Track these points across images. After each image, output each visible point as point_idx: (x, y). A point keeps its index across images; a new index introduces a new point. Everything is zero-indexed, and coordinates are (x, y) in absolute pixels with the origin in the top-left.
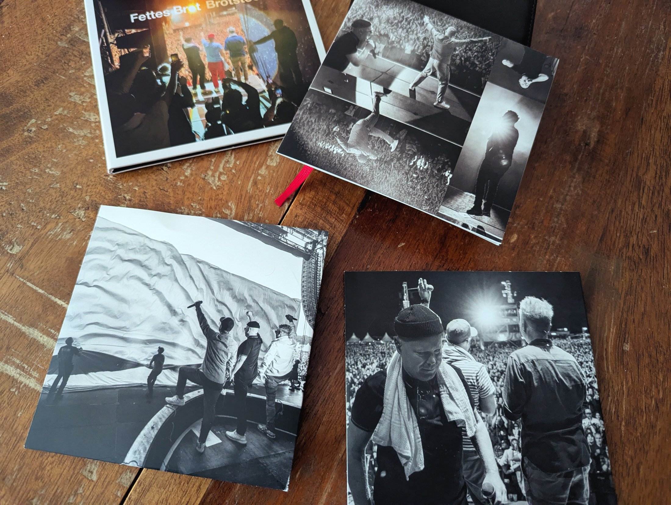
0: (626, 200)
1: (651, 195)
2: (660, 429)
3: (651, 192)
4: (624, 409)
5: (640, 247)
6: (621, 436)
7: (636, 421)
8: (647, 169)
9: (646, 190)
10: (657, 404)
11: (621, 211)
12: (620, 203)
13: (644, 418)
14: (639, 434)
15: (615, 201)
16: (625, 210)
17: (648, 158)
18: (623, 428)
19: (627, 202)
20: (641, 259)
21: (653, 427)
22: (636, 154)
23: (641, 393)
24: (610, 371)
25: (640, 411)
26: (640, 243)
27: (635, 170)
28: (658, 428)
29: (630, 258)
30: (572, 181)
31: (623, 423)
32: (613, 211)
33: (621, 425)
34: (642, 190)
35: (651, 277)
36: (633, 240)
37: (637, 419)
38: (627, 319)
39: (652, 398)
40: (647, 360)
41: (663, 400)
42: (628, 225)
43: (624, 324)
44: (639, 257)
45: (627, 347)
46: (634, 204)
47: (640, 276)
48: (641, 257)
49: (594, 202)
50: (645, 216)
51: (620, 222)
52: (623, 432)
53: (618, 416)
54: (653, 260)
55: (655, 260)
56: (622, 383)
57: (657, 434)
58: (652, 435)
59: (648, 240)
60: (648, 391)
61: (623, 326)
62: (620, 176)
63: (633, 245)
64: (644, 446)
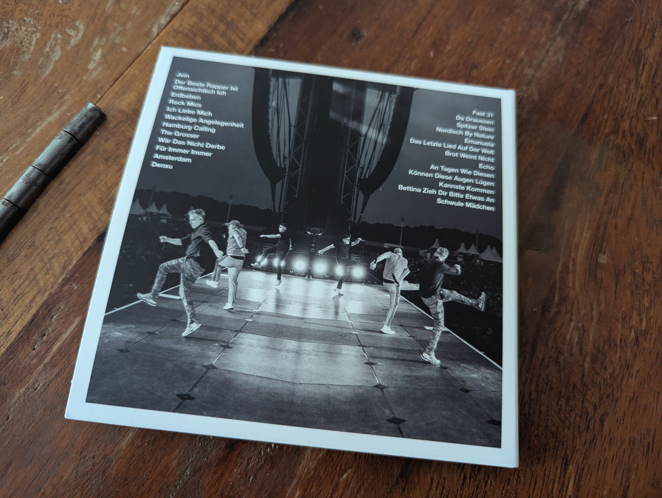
0: (620, 76)
1: (653, 73)
2: (638, 371)
3: (654, 70)
4: (591, 339)
5: (632, 135)
6: (583, 376)
7: (606, 357)
8: (650, 43)
9: (647, 67)
10: (637, 337)
11: (612, 89)
12: (611, 79)
13: (618, 354)
14: (608, 375)
15: (606, 76)
16: (617, 87)
17: (653, 30)
18: (587, 365)
19: (621, 80)
20: (632, 150)
21: (629, 367)
22: (638, 24)
23: (617, 320)
24: (577, 288)
25: (612, 344)
26: (633, 130)
27: (635, 42)
28: (635, 369)
29: (618, 147)
30: (551, 45)
31: (588, 359)
32: (601, 86)
33: (584, 360)
34: (641, 68)
35: (644, 174)
36: (625, 125)
37: (607, 355)
38: (606, 223)
39: (631, 328)
40: (629, 278)
41: (646, 332)
42: (620, 106)
43: (602, 228)
44: (630, 147)
45: (603, 259)
46: (630, 82)
47: (630, 171)
48: (633, 147)
49: (578, 73)
50: (644, 98)
51: (609, 102)
52: (586, 370)
53: (582, 349)
54: (649, 153)
55: (651, 153)
56: (592, 305)
57: (634, 377)
58: (625, 378)
59: (644, 127)
60: (627, 319)
61: (601, 231)
62: (615, 47)
63: (624, 131)
64: (613, 392)
